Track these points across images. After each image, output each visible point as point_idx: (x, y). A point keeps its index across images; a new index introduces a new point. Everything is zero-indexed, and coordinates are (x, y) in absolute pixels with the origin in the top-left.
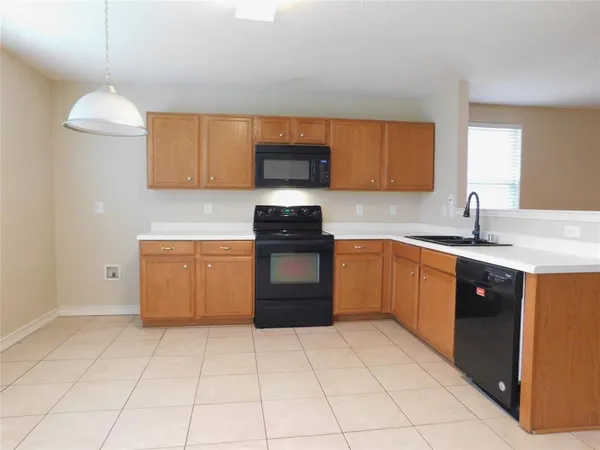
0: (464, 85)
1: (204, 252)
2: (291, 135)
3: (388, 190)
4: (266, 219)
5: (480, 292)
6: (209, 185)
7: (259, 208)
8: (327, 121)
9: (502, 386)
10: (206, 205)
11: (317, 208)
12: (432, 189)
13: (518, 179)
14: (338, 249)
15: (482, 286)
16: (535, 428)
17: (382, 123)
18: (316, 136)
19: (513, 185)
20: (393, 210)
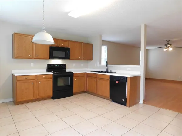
0: (101, 36)
1: (38, 79)
2: (60, 44)
3: (83, 60)
4: (50, 68)
5: (117, 82)
6: (36, 58)
7: (48, 65)
8: (69, 41)
9: (123, 100)
10: (31, 64)
11: (65, 65)
12: (92, 60)
13: (107, 58)
14: (74, 75)
15: (117, 81)
16: (130, 106)
17: (82, 43)
18: (66, 45)
19: (105, 59)
20: (82, 65)
